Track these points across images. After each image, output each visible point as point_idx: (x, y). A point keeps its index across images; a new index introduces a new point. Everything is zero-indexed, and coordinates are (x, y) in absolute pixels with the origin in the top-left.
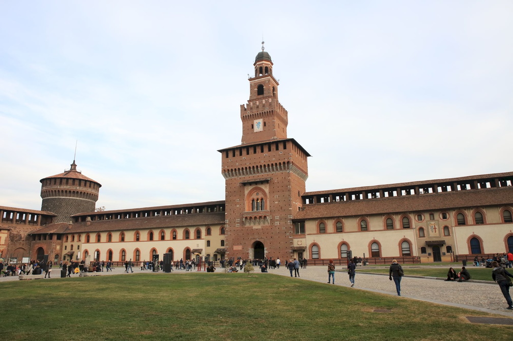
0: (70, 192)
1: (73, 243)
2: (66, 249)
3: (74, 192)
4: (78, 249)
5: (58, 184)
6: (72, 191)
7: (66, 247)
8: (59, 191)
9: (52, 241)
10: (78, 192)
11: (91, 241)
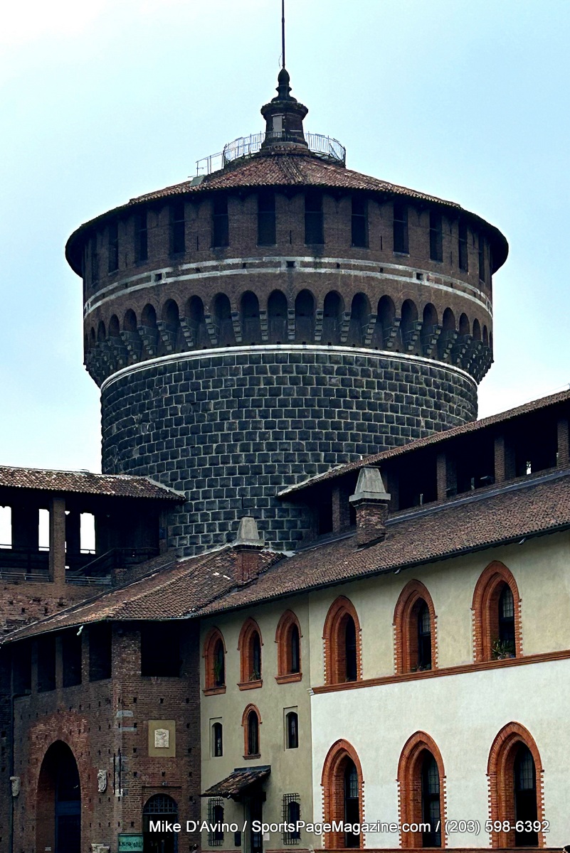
0: (249, 299)
1: (254, 696)
2: (218, 751)
3: (277, 298)
4: (293, 741)
5: (163, 254)
6: (263, 296)
7: (218, 728)
8: (171, 306)
9: (115, 687)
10: (305, 298)
11: (367, 670)
